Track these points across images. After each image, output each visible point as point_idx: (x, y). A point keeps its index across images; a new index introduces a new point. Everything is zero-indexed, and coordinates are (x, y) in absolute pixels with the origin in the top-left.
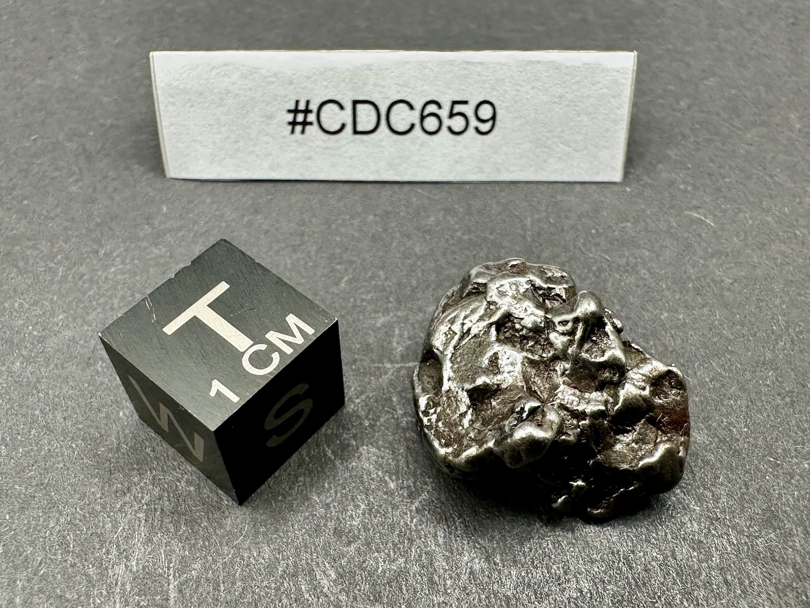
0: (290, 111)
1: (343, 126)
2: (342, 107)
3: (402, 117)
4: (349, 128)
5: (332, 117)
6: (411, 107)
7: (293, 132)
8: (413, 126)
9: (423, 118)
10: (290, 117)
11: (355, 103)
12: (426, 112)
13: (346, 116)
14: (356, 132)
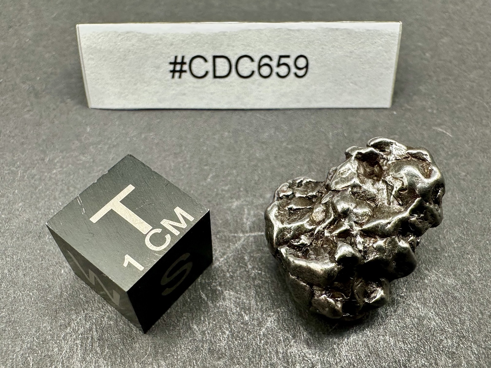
0: (171, 63)
1: (207, 73)
2: (206, 60)
3: (246, 67)
4: (211, 74)
5: (199, 67)
6: (252, 60)
7: (173, 77)
8: (253, 72)
9: (260, 67)
10: (171, 67)
11: (215, 57)
12: (262, 63)
13: (209, 66)
14: (215, 77)
